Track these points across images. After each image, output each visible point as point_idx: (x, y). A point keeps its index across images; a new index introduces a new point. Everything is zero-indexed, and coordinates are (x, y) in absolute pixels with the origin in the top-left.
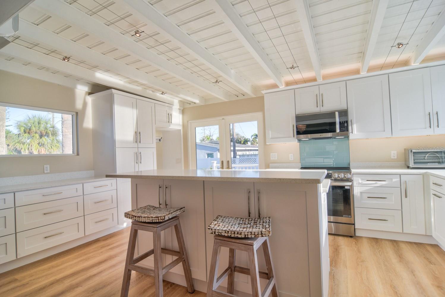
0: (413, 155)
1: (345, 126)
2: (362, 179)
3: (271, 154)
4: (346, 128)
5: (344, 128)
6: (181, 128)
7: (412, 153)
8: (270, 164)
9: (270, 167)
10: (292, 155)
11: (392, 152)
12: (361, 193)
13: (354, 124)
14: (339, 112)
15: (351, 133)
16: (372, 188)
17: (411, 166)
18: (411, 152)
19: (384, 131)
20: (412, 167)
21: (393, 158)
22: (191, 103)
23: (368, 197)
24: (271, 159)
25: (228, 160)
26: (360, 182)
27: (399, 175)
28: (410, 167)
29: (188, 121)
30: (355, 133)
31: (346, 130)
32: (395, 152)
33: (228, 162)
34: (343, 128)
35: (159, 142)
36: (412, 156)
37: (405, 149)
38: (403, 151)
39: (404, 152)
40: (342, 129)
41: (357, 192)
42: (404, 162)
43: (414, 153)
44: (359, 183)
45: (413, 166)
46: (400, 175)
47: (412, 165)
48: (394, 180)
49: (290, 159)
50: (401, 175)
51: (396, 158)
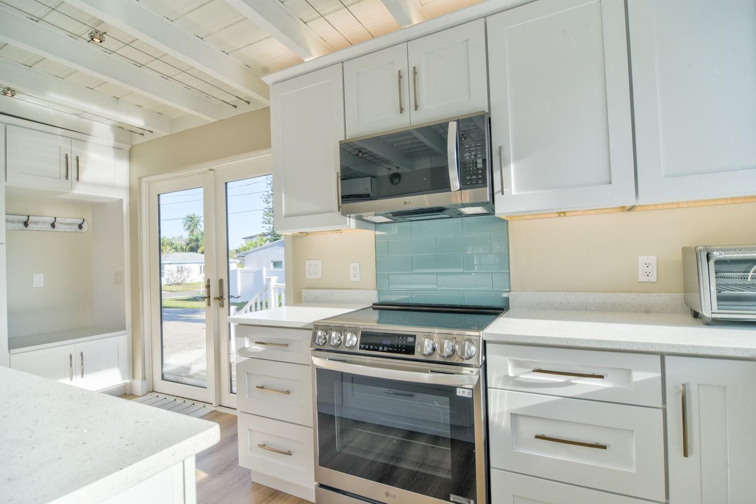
0: (716, 273)
1: (478, 169)
2: (518, 364)
3: (307, 262)
4: (480, 176)
5: (474, 177)
6: (124, 196)
7: (712, 262)
8: (304, 291)
9: (303, 299)
10: (357, 265)
11: (642, 259)
12: (514, 416)
13: (509, 163)
14: (458, 121)
15: (498, 192)
16: (556, 401)
17: (706, 313)
18: (708, 261)
19: (611, 183)
20: (710, 316)
21: (646, 279)
22: (146, 133)
23: (537, 437)
24: (308, 276)
25: (220, 278)
26: (511, 374)
27: (658, 358)
28: (704, 316)
29: (140, 179)
30: (514, 193)
31: (480, 182)
32: (652, 259)
33: (221, 281)
34: (471, 176)
35: (79, 230)
36: (713, 275)
37: (685, 250)
38: (679, 256)
39: (681, 259)
40: (468, 178)
41: (497, 411)
42: (679, 296)
43: (718, 262)
44: (507, 377)
45: (714, 316)
46: (663, 356)
47: (709, 307)
48: (638, 376)
49: (352, 279)
50: (667, 358)
51: (653, 278)
